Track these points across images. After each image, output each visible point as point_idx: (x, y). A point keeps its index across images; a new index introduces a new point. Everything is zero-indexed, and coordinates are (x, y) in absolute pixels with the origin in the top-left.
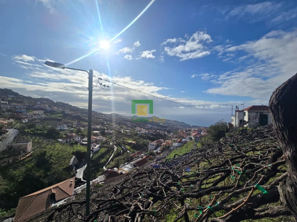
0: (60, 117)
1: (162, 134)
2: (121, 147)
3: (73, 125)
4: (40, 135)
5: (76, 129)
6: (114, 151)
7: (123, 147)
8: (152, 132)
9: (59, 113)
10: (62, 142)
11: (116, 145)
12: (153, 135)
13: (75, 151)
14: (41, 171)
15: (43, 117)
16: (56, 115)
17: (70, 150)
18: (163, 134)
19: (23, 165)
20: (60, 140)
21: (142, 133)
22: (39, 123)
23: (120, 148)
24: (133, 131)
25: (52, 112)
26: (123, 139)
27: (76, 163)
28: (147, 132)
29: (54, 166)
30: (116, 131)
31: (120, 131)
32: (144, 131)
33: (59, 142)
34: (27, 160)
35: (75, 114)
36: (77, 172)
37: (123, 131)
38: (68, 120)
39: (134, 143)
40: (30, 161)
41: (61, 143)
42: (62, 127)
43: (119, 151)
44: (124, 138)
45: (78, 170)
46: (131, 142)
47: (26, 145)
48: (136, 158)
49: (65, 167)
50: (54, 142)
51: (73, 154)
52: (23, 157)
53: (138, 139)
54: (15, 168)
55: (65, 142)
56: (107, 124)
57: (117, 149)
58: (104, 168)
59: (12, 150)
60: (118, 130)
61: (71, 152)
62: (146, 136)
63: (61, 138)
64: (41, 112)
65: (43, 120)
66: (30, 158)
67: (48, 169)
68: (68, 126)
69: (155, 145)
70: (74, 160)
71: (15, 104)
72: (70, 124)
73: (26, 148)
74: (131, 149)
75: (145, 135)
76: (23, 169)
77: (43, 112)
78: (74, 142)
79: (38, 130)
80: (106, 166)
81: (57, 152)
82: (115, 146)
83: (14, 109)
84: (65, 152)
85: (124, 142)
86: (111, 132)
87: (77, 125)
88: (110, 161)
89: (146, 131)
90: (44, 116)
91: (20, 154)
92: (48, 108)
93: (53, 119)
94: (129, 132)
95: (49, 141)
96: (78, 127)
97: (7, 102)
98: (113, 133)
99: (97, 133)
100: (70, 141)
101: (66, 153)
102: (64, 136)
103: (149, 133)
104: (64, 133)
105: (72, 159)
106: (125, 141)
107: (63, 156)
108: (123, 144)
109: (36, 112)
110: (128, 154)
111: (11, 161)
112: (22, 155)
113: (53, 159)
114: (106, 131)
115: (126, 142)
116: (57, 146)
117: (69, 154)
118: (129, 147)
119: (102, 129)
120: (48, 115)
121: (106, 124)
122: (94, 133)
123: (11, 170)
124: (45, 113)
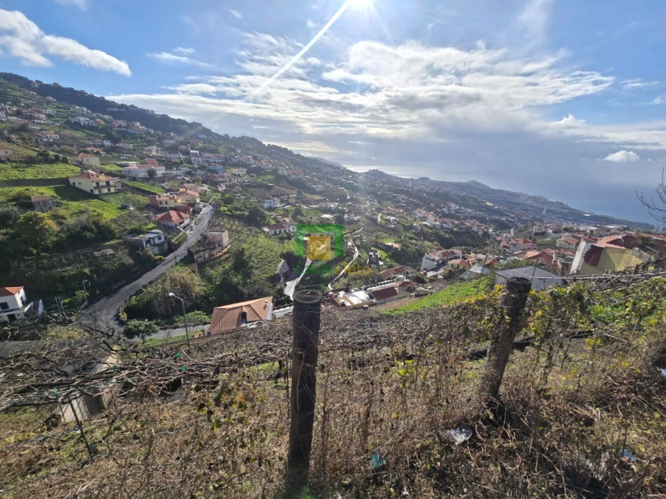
0: (270, 181)
1: (476, 233)
2: (368, 253)
3: (289, 198)
4: (240, 218)
5: (294, 208)
6: (352, 258)
7: (372, 253)
8: (451, 226)
9: (270, 174)
10: (268, 233)
11: (359, 247)
12: (452, 232)
13: (285, 251)
14: (240, 277)
15: (246, 181)
16: (264, 178)
17: (279, 248)
18: (480, 233)
19: (220, 264)
20: (266, 229)
21: (426, 225)
22: (241, 192)
23: (365, 255)
24: (404, 220)
25: (259, 171)
26: (376, 237)
27: (285, 271)
28: (438, 223)
29: (254, 271)
30: (367, 217)
31: (375, 217)
32: (431, 220)
33: (264, 232)
34: (223, 258)
35: (294, 176)
36: (286, 285)
37: (381, 217)
38: (283, 189)
39: (396, 248)
40: (227, 259)
41: (267, 235)
42: (272, 202)
43: (363, 261)
44: (380, 233)
45: (288, 283)
46: (390, 244)
47: (221, 235)
48: (389, 279)
49: (269, 275)
50: (258, 233)
51: (282, 256)
52: (219, 252)
53: (411, 238)
54: (212, 267)
55: (273, 233)
56: (351, 200)
57: (359, 256)
58: (329, 286)
59: (207, 241)
60: (370, 216)
61: (280, 252)
62: (432, 234)
63: (268, 225)
64: (242, 171)
65: (246, 187)
66: (227, 256)
67: (247, 275)
68: (282, 201)
69: (438, 261)
70: (282, 266)
71: (208, 155)
72: (285, 198)
73: (221, 240)
74: (388, 260)
75: (431, 231)
76: (220, 269)
77: (245, 170)
78: (285, 236)
79: (236, 209)
80: (332, 284)
81: (260, 250)
82: (356, 250)
83: (206, 164)
84: (272, 251)
85: (377, 243)
86: (356, 218)
87: (296, 198)
88: (341, 277)
89: (435, 221)
90: (246, 179)
91: (215, 248)
92: (252, 163)
93: (259, 186)
94: (395, 221)
95: (251, 230)
96: (297, 203)
97: (198, 152)
98: (359, 220)
99: (328, 219)
100: (280, 232)
101: (273, 253)
102: (273, 222)
103: (442, 228)
104: (273, 214)
105: (280, 265)
106: (380, 241)
107: (268, 258)
108: (374, 246)
109: (235, 171)
110: (378, 268)
111: (207, 256)
112: (217, 250)
113: (253, 262)
114: (346, 216)
115: (381, 244)
116: (261, 240)
117: (276, 255)
118: (386, 255)
119: (339, 211)
120: (252, 177)
121: (349, 200)
122: (324, 218)
123: (208, 268)
124: (248, 172)
